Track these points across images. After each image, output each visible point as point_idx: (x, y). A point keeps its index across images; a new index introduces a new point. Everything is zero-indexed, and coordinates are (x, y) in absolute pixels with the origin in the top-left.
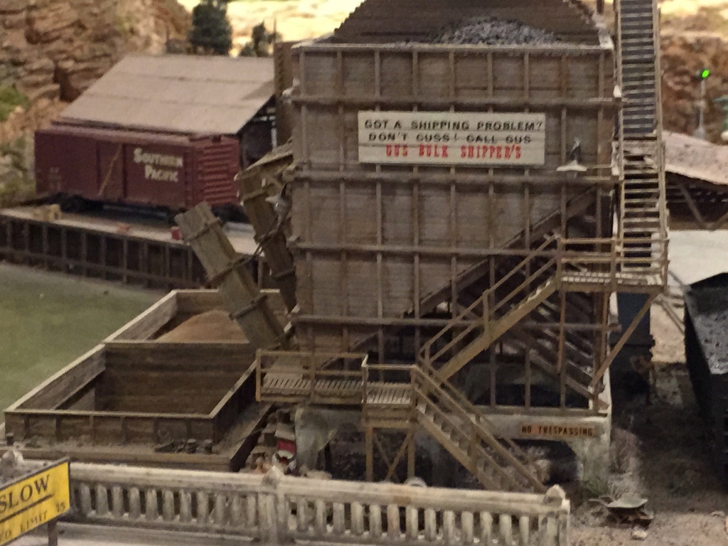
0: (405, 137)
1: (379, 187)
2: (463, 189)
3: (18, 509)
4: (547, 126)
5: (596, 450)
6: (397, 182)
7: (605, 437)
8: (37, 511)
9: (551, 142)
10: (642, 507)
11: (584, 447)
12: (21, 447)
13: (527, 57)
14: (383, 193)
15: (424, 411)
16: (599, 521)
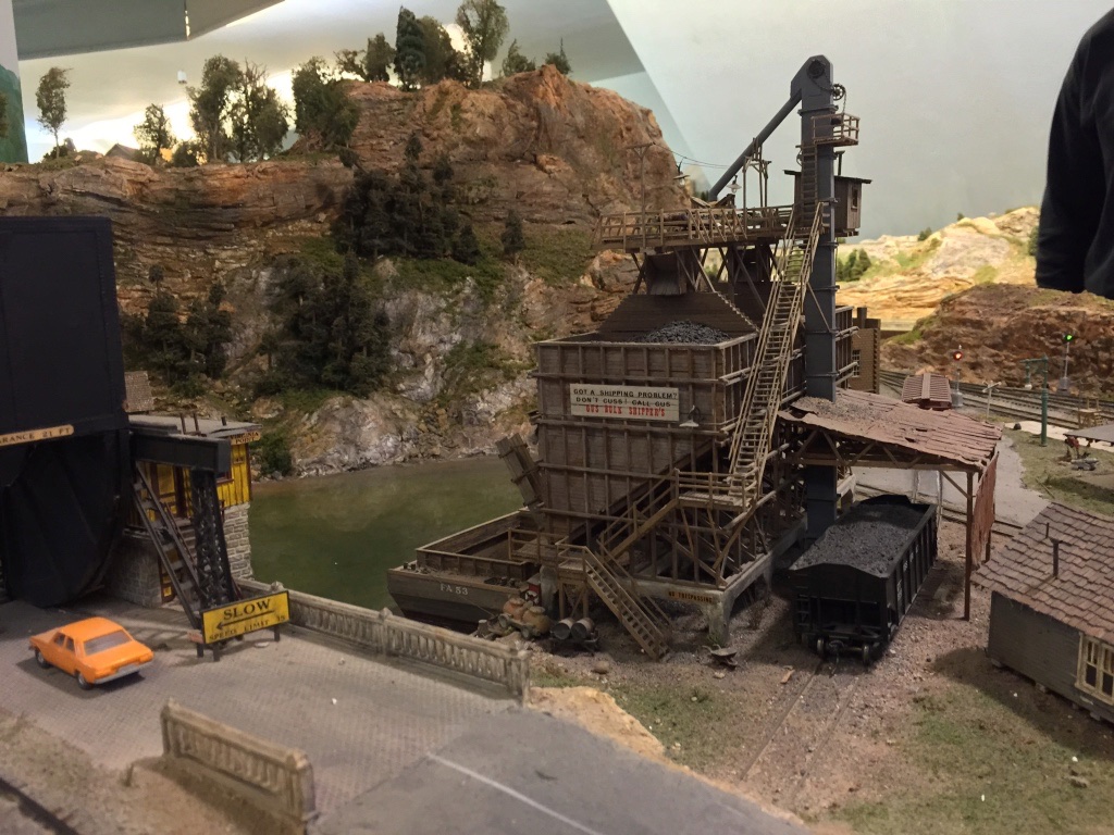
0: (597, 400)
1: (583, 431)
2: (633, 435)
3: (241, 618)
4: (680, 395)
5: (715, 612)
6: (594, 428)
7: (720, 604)
8: (259, 619)
9: (685, 406)
10: (733, 655)
11: (707, 609)
12: (419, 572)
13: (667, 351)
14: (587, 435)
15: (592, 576)
16: (710, 661)
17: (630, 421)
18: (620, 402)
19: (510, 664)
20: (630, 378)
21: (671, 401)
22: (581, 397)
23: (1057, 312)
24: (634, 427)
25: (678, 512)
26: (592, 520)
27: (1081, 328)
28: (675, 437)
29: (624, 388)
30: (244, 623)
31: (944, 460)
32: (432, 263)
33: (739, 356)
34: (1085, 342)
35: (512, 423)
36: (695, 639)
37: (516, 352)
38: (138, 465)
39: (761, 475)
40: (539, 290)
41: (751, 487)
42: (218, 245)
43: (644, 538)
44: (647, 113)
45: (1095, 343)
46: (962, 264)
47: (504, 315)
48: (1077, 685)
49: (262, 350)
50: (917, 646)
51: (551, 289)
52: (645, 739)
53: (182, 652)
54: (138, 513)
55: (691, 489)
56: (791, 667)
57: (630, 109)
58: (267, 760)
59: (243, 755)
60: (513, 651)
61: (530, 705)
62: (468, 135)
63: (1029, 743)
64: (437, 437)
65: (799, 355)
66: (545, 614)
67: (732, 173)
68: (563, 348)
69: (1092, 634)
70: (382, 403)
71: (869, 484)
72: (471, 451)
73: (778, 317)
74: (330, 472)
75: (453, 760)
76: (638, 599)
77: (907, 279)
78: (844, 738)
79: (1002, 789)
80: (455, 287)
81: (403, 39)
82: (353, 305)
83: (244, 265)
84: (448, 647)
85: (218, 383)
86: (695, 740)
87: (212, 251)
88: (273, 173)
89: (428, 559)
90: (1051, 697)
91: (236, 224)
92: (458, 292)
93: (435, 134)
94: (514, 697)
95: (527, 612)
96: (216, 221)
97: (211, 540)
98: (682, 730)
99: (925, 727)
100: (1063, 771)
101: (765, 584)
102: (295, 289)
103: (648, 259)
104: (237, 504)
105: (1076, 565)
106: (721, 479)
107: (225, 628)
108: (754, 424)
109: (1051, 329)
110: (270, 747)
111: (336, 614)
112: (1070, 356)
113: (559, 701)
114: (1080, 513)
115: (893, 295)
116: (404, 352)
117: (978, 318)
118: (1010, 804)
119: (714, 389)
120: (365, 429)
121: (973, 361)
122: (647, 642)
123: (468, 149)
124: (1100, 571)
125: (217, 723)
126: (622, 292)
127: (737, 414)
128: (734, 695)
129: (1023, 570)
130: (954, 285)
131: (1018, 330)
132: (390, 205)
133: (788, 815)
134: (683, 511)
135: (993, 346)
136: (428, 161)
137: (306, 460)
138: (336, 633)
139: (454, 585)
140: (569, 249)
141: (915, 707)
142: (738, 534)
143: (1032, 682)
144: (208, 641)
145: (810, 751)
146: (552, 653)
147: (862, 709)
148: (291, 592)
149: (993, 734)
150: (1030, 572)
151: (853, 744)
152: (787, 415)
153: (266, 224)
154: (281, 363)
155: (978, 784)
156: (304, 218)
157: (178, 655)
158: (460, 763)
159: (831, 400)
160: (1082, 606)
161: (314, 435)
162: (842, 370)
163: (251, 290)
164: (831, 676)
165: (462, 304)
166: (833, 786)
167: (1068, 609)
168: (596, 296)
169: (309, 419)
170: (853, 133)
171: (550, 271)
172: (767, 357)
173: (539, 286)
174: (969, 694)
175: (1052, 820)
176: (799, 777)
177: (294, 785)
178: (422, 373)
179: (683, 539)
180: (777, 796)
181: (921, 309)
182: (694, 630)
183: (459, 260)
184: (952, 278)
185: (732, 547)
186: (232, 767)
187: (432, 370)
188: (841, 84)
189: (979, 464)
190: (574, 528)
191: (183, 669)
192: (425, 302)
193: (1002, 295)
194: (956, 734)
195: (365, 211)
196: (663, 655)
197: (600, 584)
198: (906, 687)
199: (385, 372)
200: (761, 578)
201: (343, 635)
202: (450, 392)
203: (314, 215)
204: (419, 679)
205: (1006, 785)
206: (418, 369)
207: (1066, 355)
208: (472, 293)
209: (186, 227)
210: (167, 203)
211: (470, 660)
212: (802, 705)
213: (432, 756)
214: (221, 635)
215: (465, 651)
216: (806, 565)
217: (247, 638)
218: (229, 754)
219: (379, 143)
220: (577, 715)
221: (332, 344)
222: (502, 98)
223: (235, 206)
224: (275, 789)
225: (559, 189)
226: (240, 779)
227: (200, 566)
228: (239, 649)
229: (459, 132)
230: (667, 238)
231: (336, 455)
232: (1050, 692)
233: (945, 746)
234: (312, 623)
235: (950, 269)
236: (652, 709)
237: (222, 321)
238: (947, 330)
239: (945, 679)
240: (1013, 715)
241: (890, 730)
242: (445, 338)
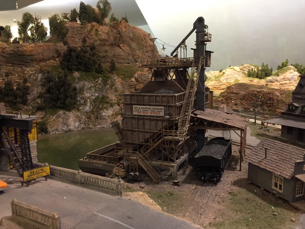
0: (141, 110)
1: (137, 119)
2: (151, 120)
3: (35, 173)
4: (164, 109)
5: (174, 170)
6: (140, 118)
7: (175, 168)
8: (41, 174)
9: (166, 112)
10: (179, 182)
11: (172, 169)
12: (87, 160)
13: (161, 96)
14: (138, 120)
15: (139, 160)
16: (172, 184)
17: (150, 116)
18: (147, 111)
19: (118, 185)
20: (150, 104)
21: (162, 111)
22: (136, 109)
23: (257, 90)
24: (151, 118)
25: (164, 142)
26: (139, 144)
27: (263, 95)
28: (163, 121)
29: (148, 107)
30: (36, 175)
31: (235, 127)
32: (90, 73)
33: (181, 98)
34: (264, 98)
35: (112, 119)
36: (168, 178)
37: (114, 99)
38: (3, 128)
39: (187, 131)
40: (120, 82)
41: (184, 134)
42: (26, 67)
43: (153, 150)
44: (149, 35)
45: (267, 99)
46: (231, 79)
47: (110, 89)
48: (272, 188)
49: (39, 97)
50: (228, 178)
51: (124, 81)
52: (156, 206)
53: (16, 184)
54: (3, 143)
55: (167, 135)
56: (195, 185)
57: (145, 33)
58: (46, 216)
59: (38, 214)
60: (119, 181)
61: (124, 197)
62: (100, 38)
63: (261, 204)
64: (91, 123)
65: (195, 99)
66: (125, 171)
67: (177, 49)
68: (131, 95)
69: (277, 174)
70: (75, 113)
71: (211, 135)
72: (101, 127)
73: (190, 88)
74: (59, 133)
75: (102, 214)
76: (152, 167)
77: (217, 82)
78: (211, 204)
79: (255, 217)
80: (96, 80)
81: (81, 10)
82: (66, 85)
83: (34, 72)
84: (99, 181)
85: (25, 107)
86: (170, 206)
87: (24, 68)
88: (43, 46)
89: (90, 157)
90: (265, 191)
91: (32, 61)
92: (97, 82)
93: (90, 37)
94: (119, 195)
95: (120, 171)
96: (25, 60)
97: (26, 150)
98: (166, 203)
99: (232, 200)
100: (271, 211)
101: (186, 162)
102: (49, 80)
103: (155, 71)
104: (33, 140)
105: (271, 155)
106: (176, 132)
107: (30, 177)
108: (184, 117)
109: (255, 95)
110: (46, 212)
111: (65, 172)
112: (260, 102)
113: (132, 196)
114: (271, 141)
115: (213, 86)
116: (81, 98)
117: (237, 92)
118: (257, 221)
119: (174, 107)
120: (70, 120)
121: (235, 103)
122: (155, 179)
123: (100, 42)
124: (277, 156)
125: (29, 205)
126: (143, 83)
127: (180, 114)
128: (180, 193)
129: (257, 157)
130: (228, 84)
131: (247, 95)
132: (77, 57)
133: (199, 226)
134: (165, 141)
135: (241, 99)
136: (88, 45)
137: (52, 129)
138: (64, 178)
139: (98, 164)
140: (128, 71)
141: (229, 195)
142: (180, 148)
143: (260, 187)
144: (25, 181)
145: (202, 208)
146: (128, 182)
147: (215, 196)
148: (51, 166)
149: (251, 202)
150: (259, 157)
151: (214, 206)
152: (193, 115)
153: (41, 61)
154: (44, 101)
155: (249, 216)
156: (52, 59)
157: (15, 185)
158: (105, 215)
159: (204, 111)
160: (273, 166)
161: (54, 122)
162: (206, 103)
163: (36, 80)
164: (206, 187)
165: (98, 85)
166: (209, 218)
167: (270, 167)
168: (136, 84)
169: (53, 117)
170: (210, 38)
171: (123, 77)
172: (187, 99)
173: (120, 81)
174: (243, 191)
175: (269, 225)
176: (200, 215)
177: (55, 224)
178: (86, 104)
179: (165, 149)
180: (194, 221)
181: (220, 90)
182: (168, 175)
183: (97, 73)
184: (228, 82)
185: (178, 152)
186: (34, 218)
187: (89, 104)
188: (207, 25)
189: (244, 128)
190: (133, 147)
191: (17, 189)
192: (88, 84)
193: (243, 86)
194: (241, 202)
195: (70, 58)
196: (159, 182)
197: (142, 162)
198: (226, 189)
199: (76, 104)
200: (185, 160)
201: (67, 178)
202: (95, 110)
203: (55, 59)
204: (90, 191)
205: (256, 216)
206: (85, 103)
207: (259, 102)
208: (101, 82)
209: (16, 61)
210: (11, 54)
211: (106, 185)
212: (199, 195)
213: (96, 213)
214: (29, 179)
215: (105, 182)
216: (199, 156)
217: (37, 180)
218: (33, 215)
219: (74, 39)
220: (138, 200)
221: (60, 96)
222: (110, 28)
223: (31, 55)
224: (48, 225)
225: (125, 54)
226: (37, 222)
227: (23, 158)
228: (34, 183)
229: (97, 37)
230: (161, 65)
231: (61, 128)
232: (264, 190)
233: (239, 205)
234: (57, 175)
235: (228, 80)
236: (157, 197)
237: (27, 88)
238: (229, 95)
239: (236, 187)
240: (255, 196)
241: (223, 201)
242: (93, 95)
